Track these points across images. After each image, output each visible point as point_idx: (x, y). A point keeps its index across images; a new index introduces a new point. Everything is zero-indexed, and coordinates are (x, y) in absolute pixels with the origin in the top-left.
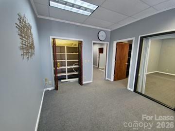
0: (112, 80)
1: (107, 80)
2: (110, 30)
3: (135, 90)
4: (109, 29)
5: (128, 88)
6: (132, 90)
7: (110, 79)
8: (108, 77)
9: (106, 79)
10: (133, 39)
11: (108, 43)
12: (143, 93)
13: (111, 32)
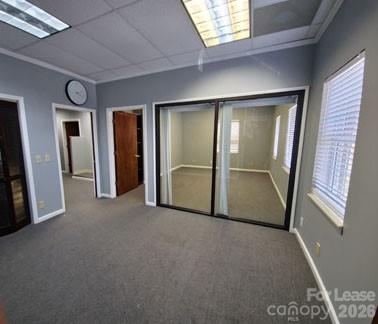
0: (113, 194)
1: (103, 198)
2: (94, 82)
3: (159, 203)
4: (92, 79)
5: (148, 203)
6: (154, 204)
7: (109, 193)
8: (102, 192)
9: (99, 195)
10: (144, 107)
11: (94, 112)
12: (171, 204)
13: (97, 86)
